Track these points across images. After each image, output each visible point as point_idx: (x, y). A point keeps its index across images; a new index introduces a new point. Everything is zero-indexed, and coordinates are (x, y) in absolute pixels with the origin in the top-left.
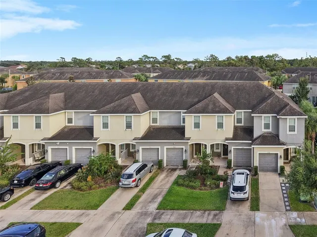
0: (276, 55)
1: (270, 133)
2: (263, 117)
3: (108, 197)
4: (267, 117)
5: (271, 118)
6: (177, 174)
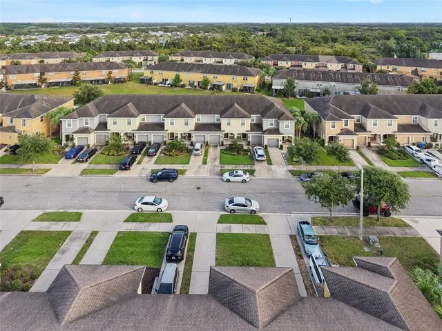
1: (274, 128)
2: (269, 120)
3: (190, 159)
4: (272, 120)
6: (219, 148)
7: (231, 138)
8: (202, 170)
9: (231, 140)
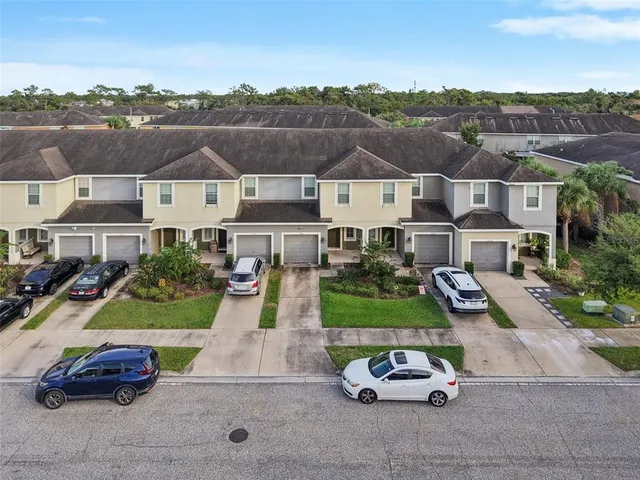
0: (376, 86)
1: (487, 210)
2: (472, 185)
3: (215, 310)
4: (480, 184)
5: (487, 185)
6: (315, 277)
7: (350, 246)
8: (256, 349)
9: (350, 253)
